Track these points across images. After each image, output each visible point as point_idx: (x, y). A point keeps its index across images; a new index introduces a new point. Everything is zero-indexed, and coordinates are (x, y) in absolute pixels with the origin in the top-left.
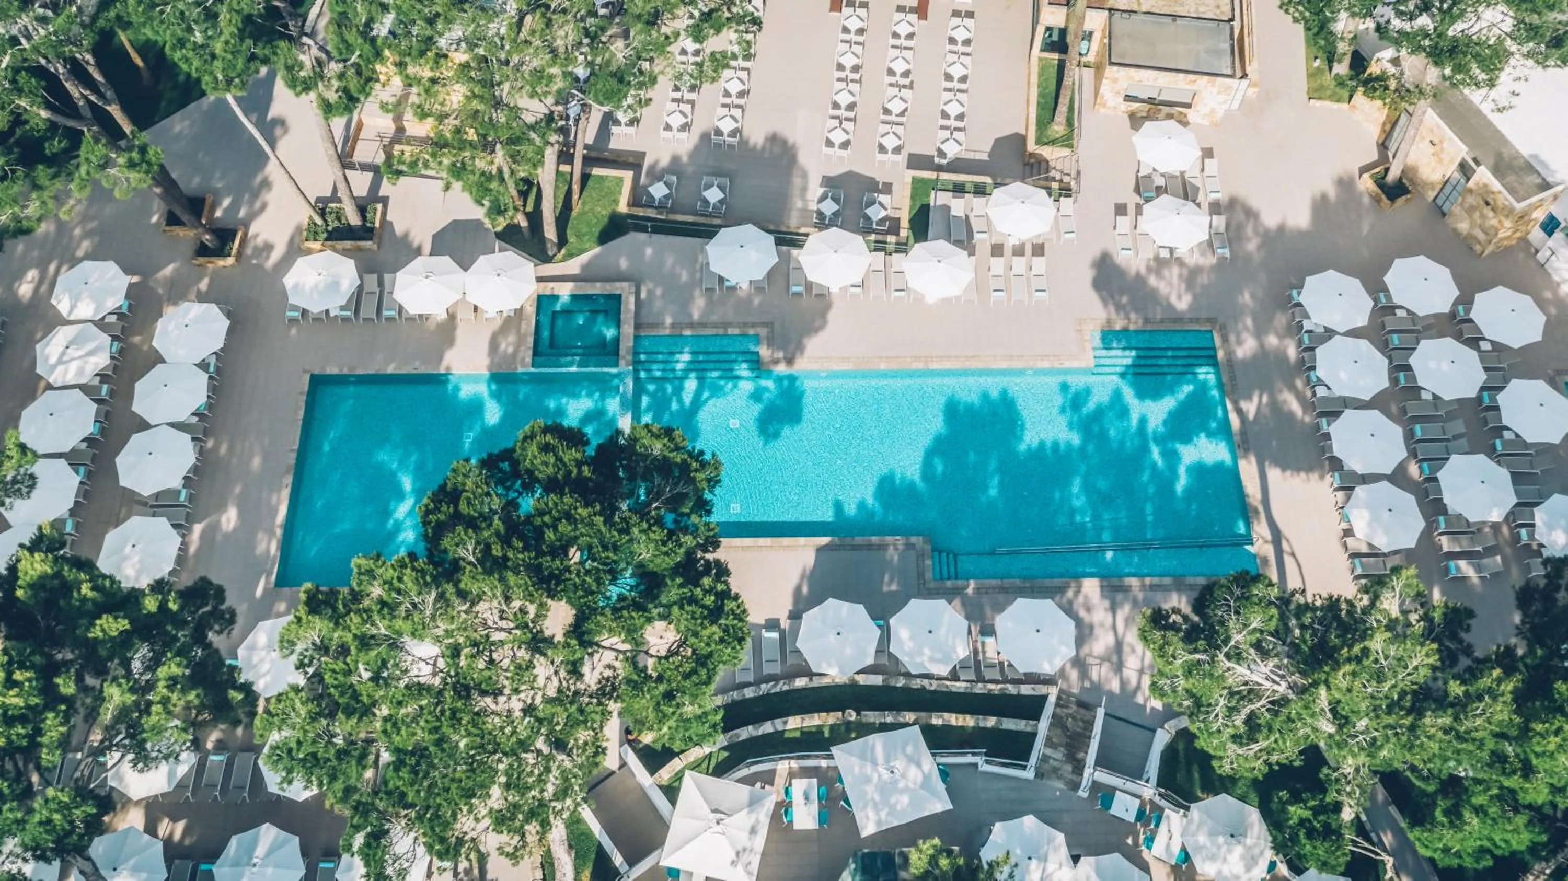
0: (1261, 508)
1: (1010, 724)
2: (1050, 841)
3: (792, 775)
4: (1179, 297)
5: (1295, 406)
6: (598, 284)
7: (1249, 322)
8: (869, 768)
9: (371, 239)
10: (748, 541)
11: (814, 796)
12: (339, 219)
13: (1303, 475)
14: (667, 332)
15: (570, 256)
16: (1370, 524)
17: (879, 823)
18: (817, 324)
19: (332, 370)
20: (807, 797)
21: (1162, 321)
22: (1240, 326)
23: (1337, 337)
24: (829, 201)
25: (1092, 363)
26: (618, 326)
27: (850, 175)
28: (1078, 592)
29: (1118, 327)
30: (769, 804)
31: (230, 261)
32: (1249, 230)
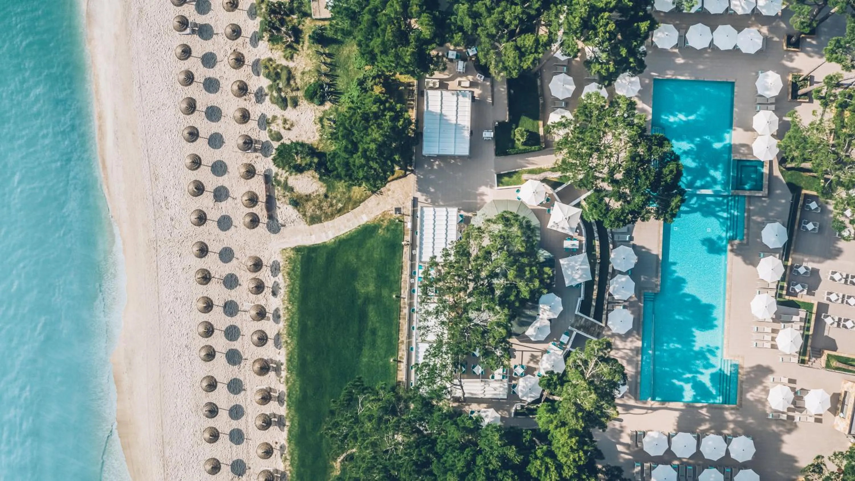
0: (664, 406)
1: (593, 310)
2: (555, 313)
3: (580, 241)
4: (752, 396)
5: (703, 427)
6: (767, 183)
7: (740, 419)
8: (579, 263)
9: (792, 98)
10: (662, 232)
11: (574, 247)
12: (802, 86)
13: (676, 424)
14: (747, 207)
15: (782, 172)
16: (652, 437)
17: (563, 265)
18: (748, 262)
19: (736, 89)
20: (573, 245)
21: (741, 387)
22: (738, 415)
23: (726, 445)
24: (805, 270)
25: (724, 358)
26: (750, 190)
27: (820, 280)
28: (638, 339)
29: (740, 371)
30: (571, 234)
31: (785, 48)
32: (781, 428)
